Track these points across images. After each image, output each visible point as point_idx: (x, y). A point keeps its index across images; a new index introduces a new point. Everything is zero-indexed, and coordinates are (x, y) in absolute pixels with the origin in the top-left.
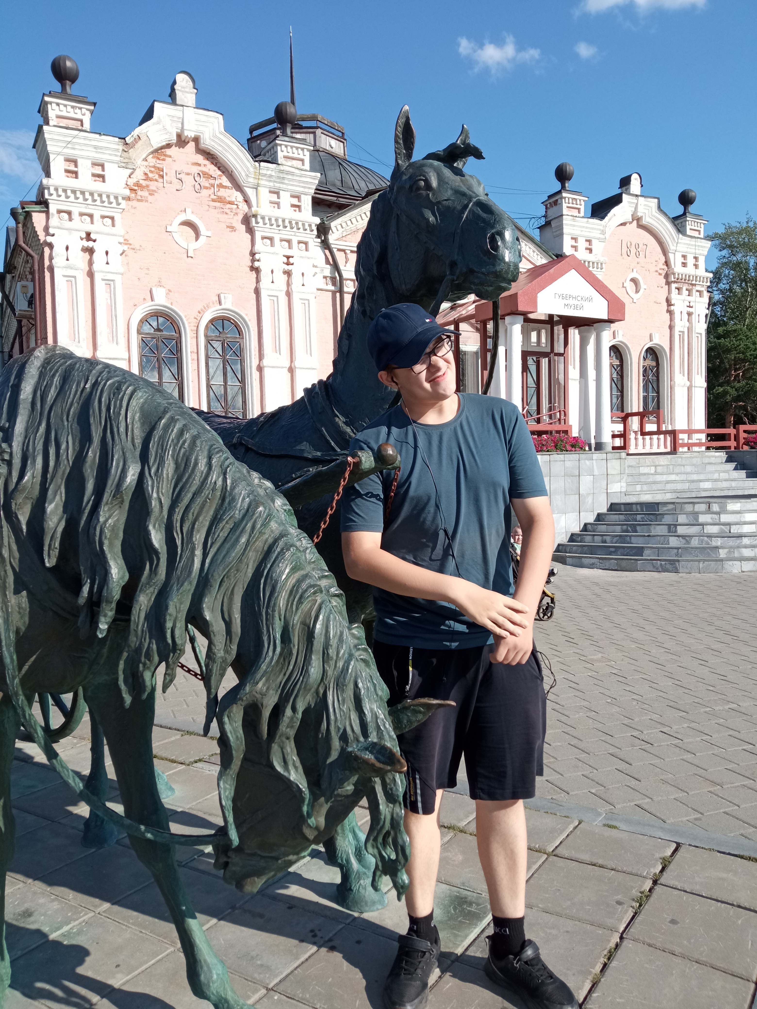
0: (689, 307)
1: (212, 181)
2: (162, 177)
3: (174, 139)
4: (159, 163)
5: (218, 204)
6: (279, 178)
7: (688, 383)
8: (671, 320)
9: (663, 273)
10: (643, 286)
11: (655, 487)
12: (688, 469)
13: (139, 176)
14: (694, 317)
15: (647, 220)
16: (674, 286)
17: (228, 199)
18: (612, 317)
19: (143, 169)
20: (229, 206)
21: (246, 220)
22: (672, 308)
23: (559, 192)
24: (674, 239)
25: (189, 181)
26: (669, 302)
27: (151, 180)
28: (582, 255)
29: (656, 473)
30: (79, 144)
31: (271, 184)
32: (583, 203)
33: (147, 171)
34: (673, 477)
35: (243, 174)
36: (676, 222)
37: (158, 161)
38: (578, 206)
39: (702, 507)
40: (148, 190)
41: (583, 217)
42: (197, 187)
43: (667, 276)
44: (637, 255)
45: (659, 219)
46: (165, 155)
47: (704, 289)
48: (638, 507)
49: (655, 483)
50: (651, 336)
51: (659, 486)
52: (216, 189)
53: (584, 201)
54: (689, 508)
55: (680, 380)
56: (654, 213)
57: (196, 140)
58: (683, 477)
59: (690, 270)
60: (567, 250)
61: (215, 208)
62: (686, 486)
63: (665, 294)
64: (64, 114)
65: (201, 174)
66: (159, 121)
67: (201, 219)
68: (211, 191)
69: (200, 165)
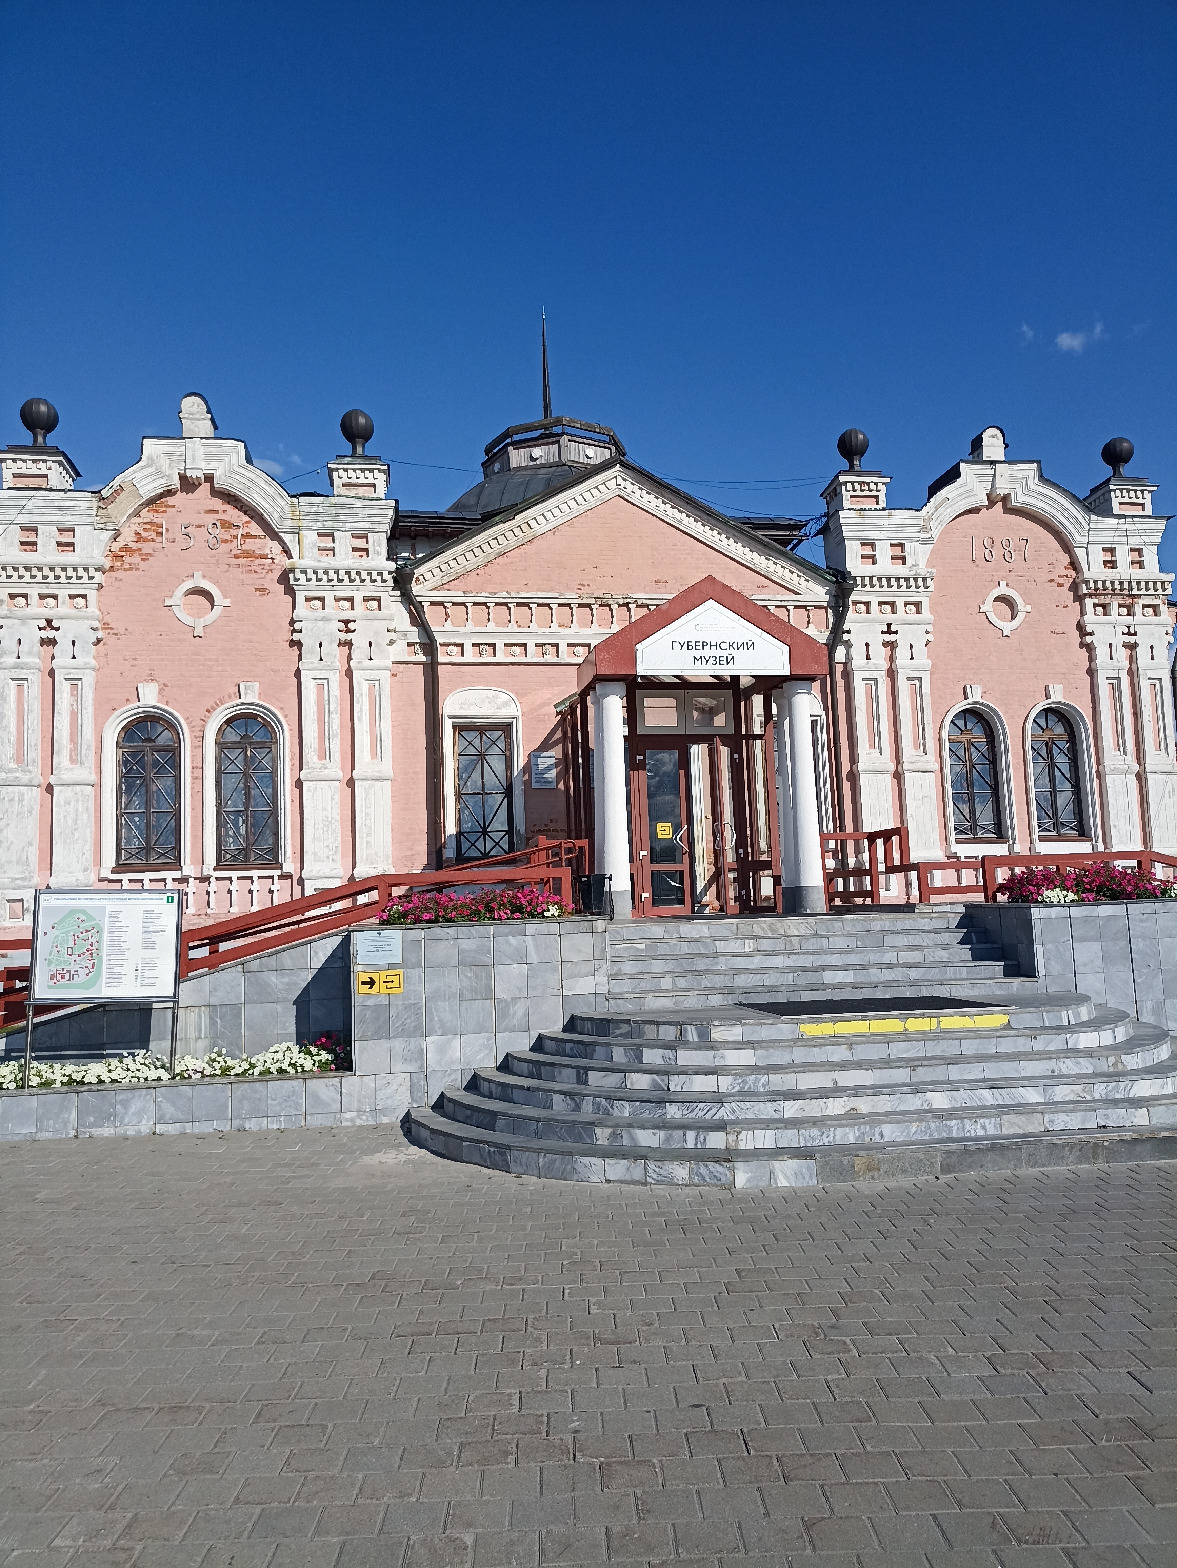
0: (1129, 634)
1: (233, 532)
2: (161, 534)
3: (176, 482)
4: (157, 518)
5: (242, 561)
6: (329, 514)
7: (1136, 768)
8: (1091, 659)
9: (1068, 582)
10: (1025, 608)
13: (127, 537)
14: (1142, 652)
15: (1021, 499)
16: (1089, 602)
17: (258, 552)
19: (134, 527)
20: (259, 561)
21: (284, 578)
22: (1091, 639)
24: (1080, 523)
25: (200, 535)
26: (1082, 630)
27: (146, 540)
28: (881, 568)
30: (38, 507)
31: (319, 524)
32: (881, 486)
33: (140, 530)
35: (276, 516)
37: (156, 515)
38: (874, 493)
40: (140, 555)
41: (884, 509)
42: (212, 541)
43: (1074, 587)
44: (1008, 558)
45: (1044, 495)
46: (166, 506)
47: (1160, 602)
50: (1046, 689)
52: (240, 541)
53: (884, 483)
55: (1119, 761)
56: (1034, 487)
57: (209, 478)
59: (1124, 570)
60: (855, 563)
61: (239, 566)
63: (1076, 617)
64: (24, 471)
65: (218, 524)
66: (151, 462)
67: (216, 583)
68: (232, 546)
69: (217, 512)
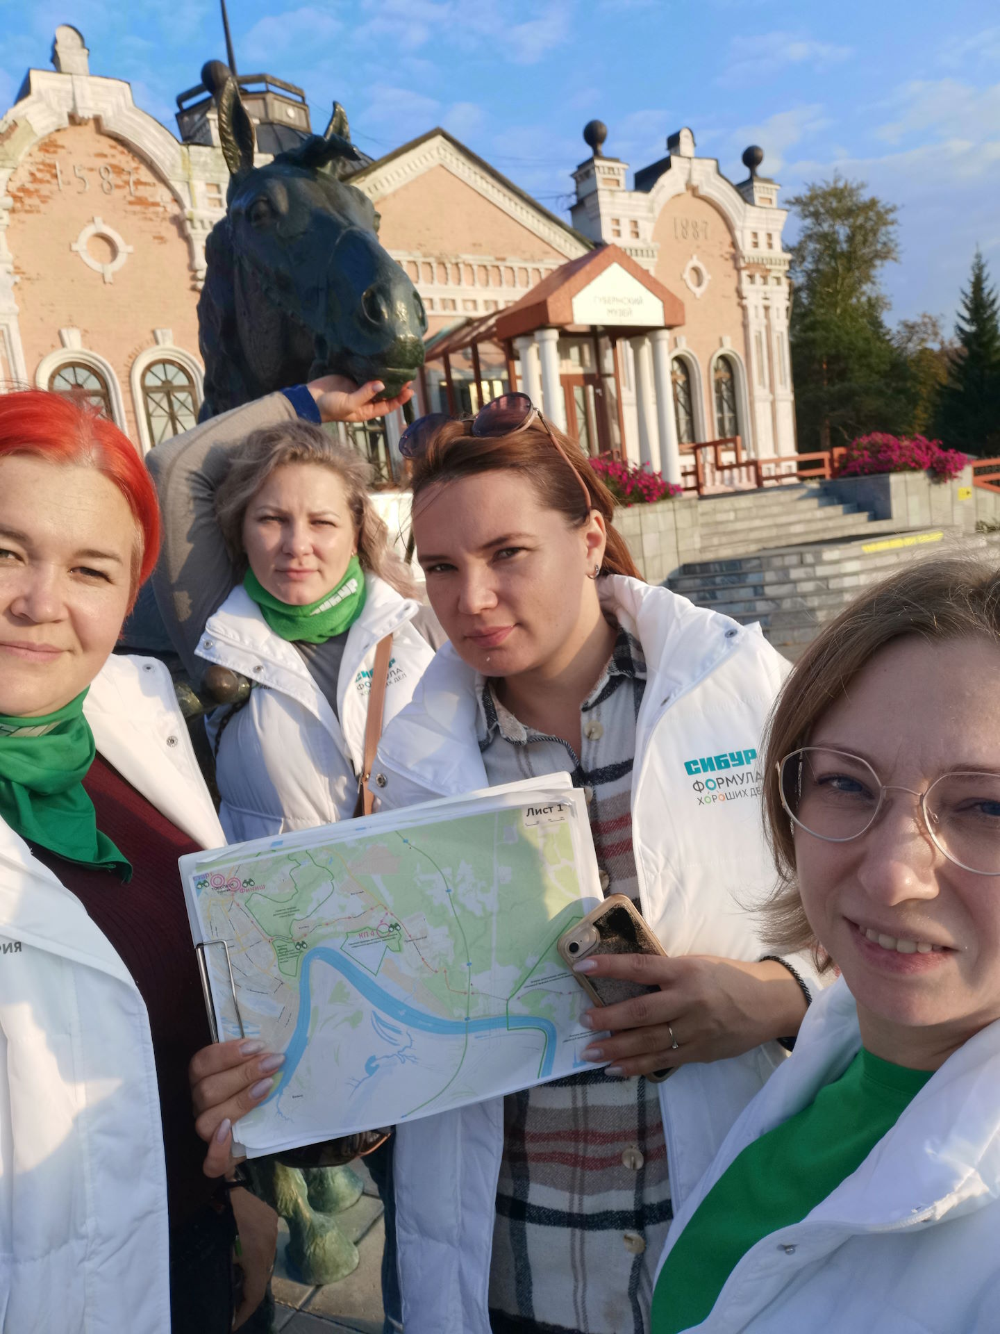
0: (766, 299)
1: (125, 177)
2: (56, 176)
3: (65, 122)
4: (49, 158)
5: (138, 208)
7: (771, 397)
8: (745, 317)
9: (730, 257)
10: (707, 277)
11: (736, 538)
12: (776, 510)
13: (23, 178)
14: (773, 313)
15: (705, 190)
16: (744, 274)
17: (151, 200)
18: (671, 322)
19: (28, 167)
20: (152, 209)
21: (178, 226)
22: (744, 302)
23: (591, 161)
24: (739, 211)
25: (93, 180)
26: (740, 296)
27: (41, 181)
28: (625, 241)
29: (737, 520)
31: (208, 175)
32: (622, 172)
33: (34, 169)
34: (757, 523)
35: (168, 163)
36: (742, 190)
37: (47, 155)
38: (618, 177)
39: (794, 560)
40: (39, 197)
41: (624, 191)
42: (106, 186)
43: (735, 261)
44: (696, 236)
45: (719, 188)
46: (56, 146)
47: (781, 275)
48: (717, 567)
49: (735, 532)
50: (721, 340)
51: (741, 537)
52: (133, 188)
53: (624, 169)
54: (777, 562)
55: (761, 392)
56: (713, 180)
57: (97, 120)
58: (769, 522)
59: (763, 250)
60: (607, 236)
61: (135, 213)
62: (774, 532)
63: (734, 284)
65: (109, 168)
66: (41, 98)
67: (116, 229)
68: (126, 191)
69: (105, 156)
